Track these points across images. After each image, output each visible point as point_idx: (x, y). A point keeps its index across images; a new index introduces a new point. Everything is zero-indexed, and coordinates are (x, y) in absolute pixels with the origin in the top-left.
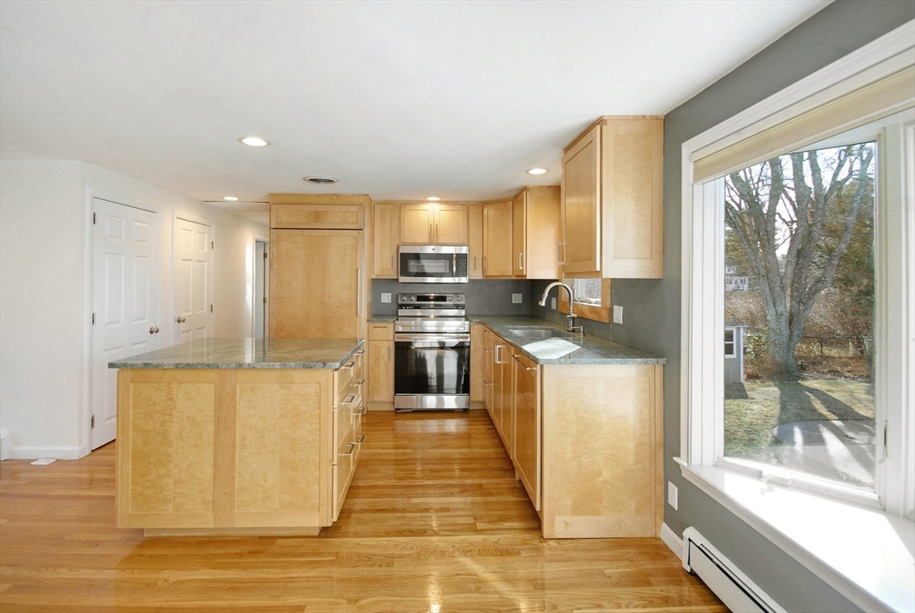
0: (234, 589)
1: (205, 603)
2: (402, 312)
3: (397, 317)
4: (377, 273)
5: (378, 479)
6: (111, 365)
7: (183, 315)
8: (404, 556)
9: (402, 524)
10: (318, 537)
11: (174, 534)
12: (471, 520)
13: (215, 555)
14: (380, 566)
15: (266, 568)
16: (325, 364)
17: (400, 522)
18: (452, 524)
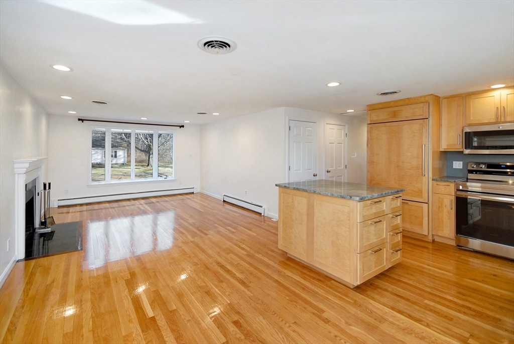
0: (304, 289)
1: (291, 287)
2: (471, 176)
3: (467, 180)
4: (444, 147)
5: (409, 279)
6: (276, 185)
7: (330, 169)
8: (394, 324)
9: (406, 309)
10: (353, 289)
11: (297, 260)
12: (467, 335)
13: (305, 274)
14: (375, 319)
15: (320, 288)
16: (351, 197)
17: (406, 307)
18: (447, 329)
